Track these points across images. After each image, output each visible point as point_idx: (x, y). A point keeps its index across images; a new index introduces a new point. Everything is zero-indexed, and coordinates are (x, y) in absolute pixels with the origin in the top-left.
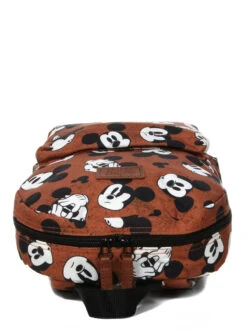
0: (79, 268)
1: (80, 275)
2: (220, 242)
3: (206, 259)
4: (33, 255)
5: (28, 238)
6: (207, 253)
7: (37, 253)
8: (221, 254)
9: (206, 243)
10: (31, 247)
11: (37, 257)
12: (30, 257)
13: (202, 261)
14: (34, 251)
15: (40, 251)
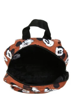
0: (49, 43)
1: (49, 41)
2: (9, 57)
3: (10, 51)
4: (62, 52)
5: (61, 58)
6: (10, 53)
7: (60, 52)
8: (6, 54)
9: (12, 55)
10: (61, 54)
11: (61, 51)
12: (63, 52)
13: (11, 50)
14: (61, 53)
15: (59, 52)
